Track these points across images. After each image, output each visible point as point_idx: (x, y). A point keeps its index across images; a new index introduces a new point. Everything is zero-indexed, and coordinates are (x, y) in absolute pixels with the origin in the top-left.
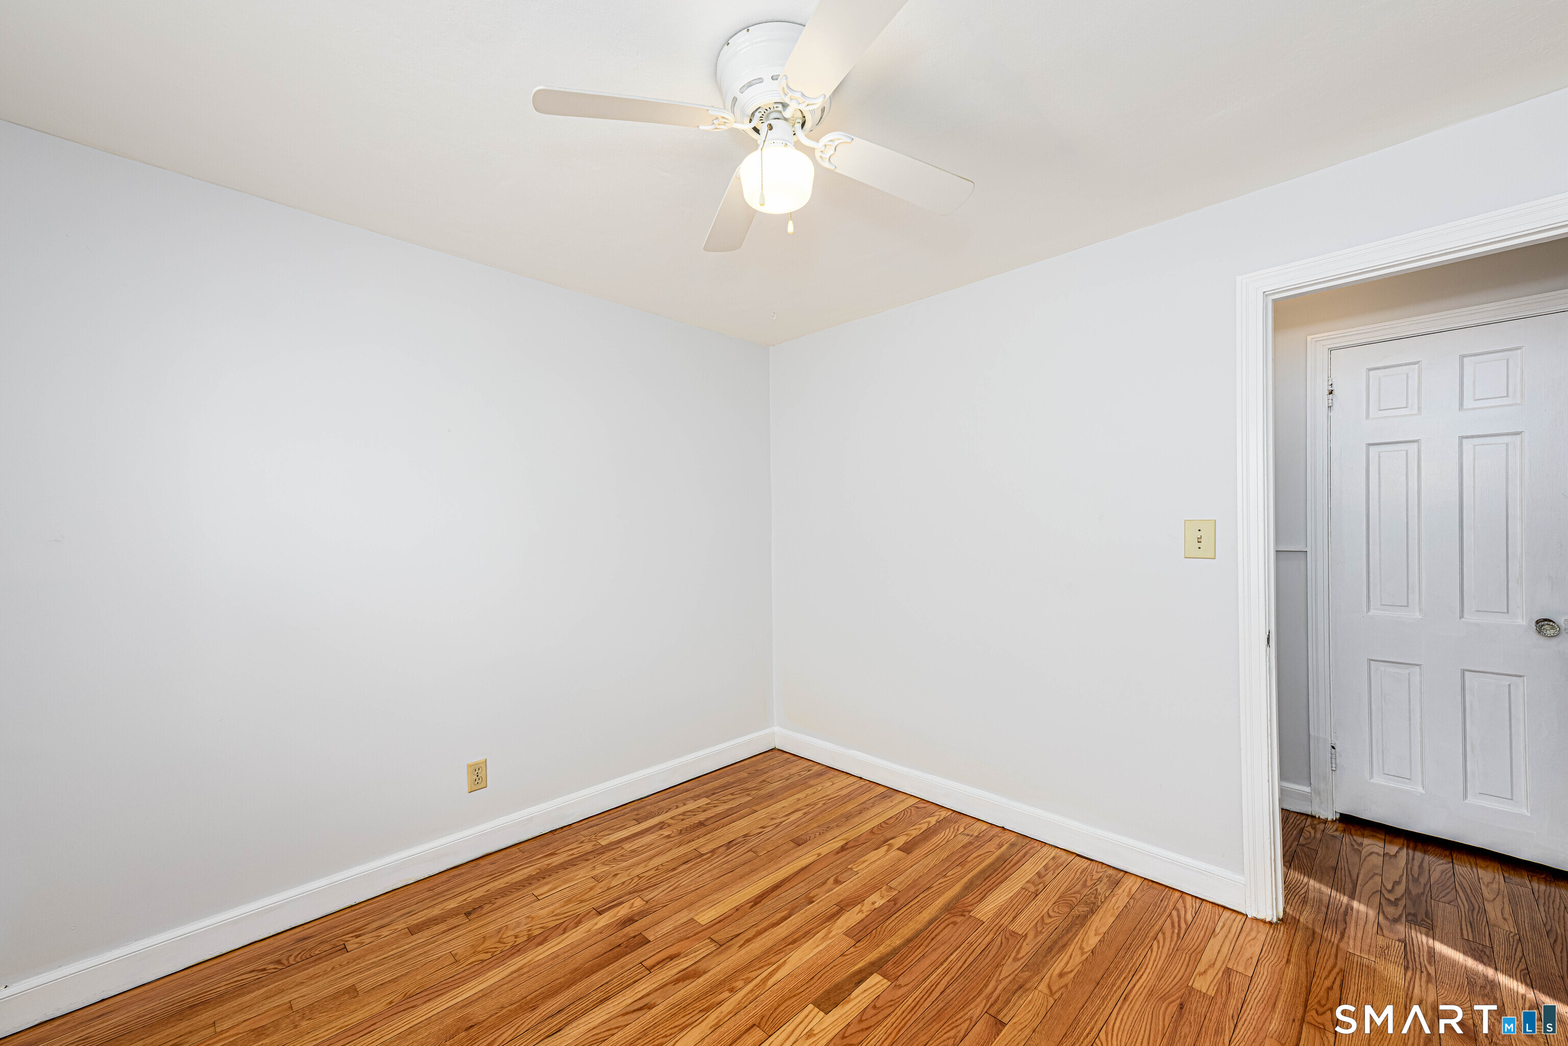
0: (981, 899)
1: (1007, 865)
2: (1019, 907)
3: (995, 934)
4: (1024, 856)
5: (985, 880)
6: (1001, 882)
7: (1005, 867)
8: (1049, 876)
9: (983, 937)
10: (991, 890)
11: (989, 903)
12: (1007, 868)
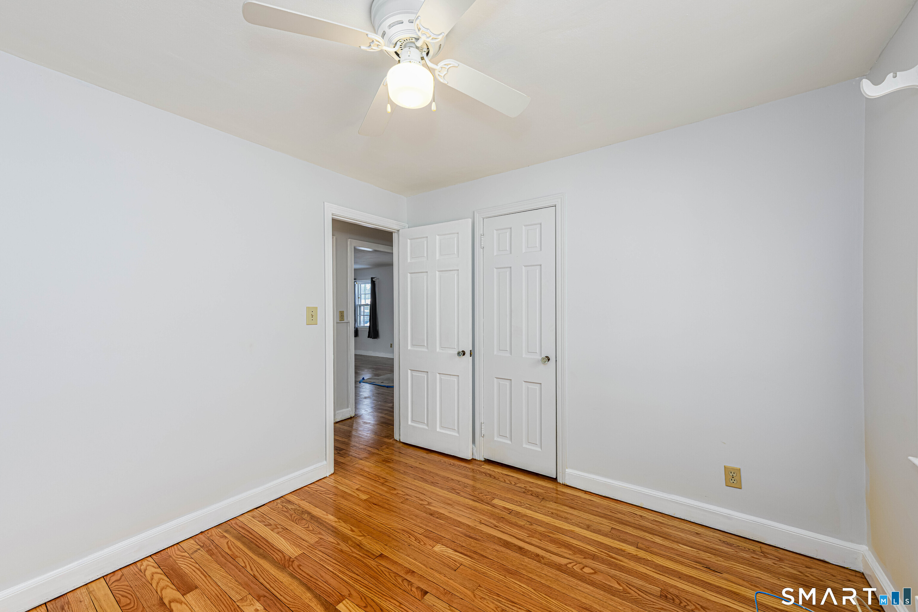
0: (280, 552)
1: (249, 536)
2: (295, 537)
3: (316, 549)
4: (243, 528)
5: (259, 547)
6: (267, 541)
7: (250, 537)
8: (271, 522)
9: (317, 554)
10: (272, 546)
11: (286, 549)
12: (253, 537)
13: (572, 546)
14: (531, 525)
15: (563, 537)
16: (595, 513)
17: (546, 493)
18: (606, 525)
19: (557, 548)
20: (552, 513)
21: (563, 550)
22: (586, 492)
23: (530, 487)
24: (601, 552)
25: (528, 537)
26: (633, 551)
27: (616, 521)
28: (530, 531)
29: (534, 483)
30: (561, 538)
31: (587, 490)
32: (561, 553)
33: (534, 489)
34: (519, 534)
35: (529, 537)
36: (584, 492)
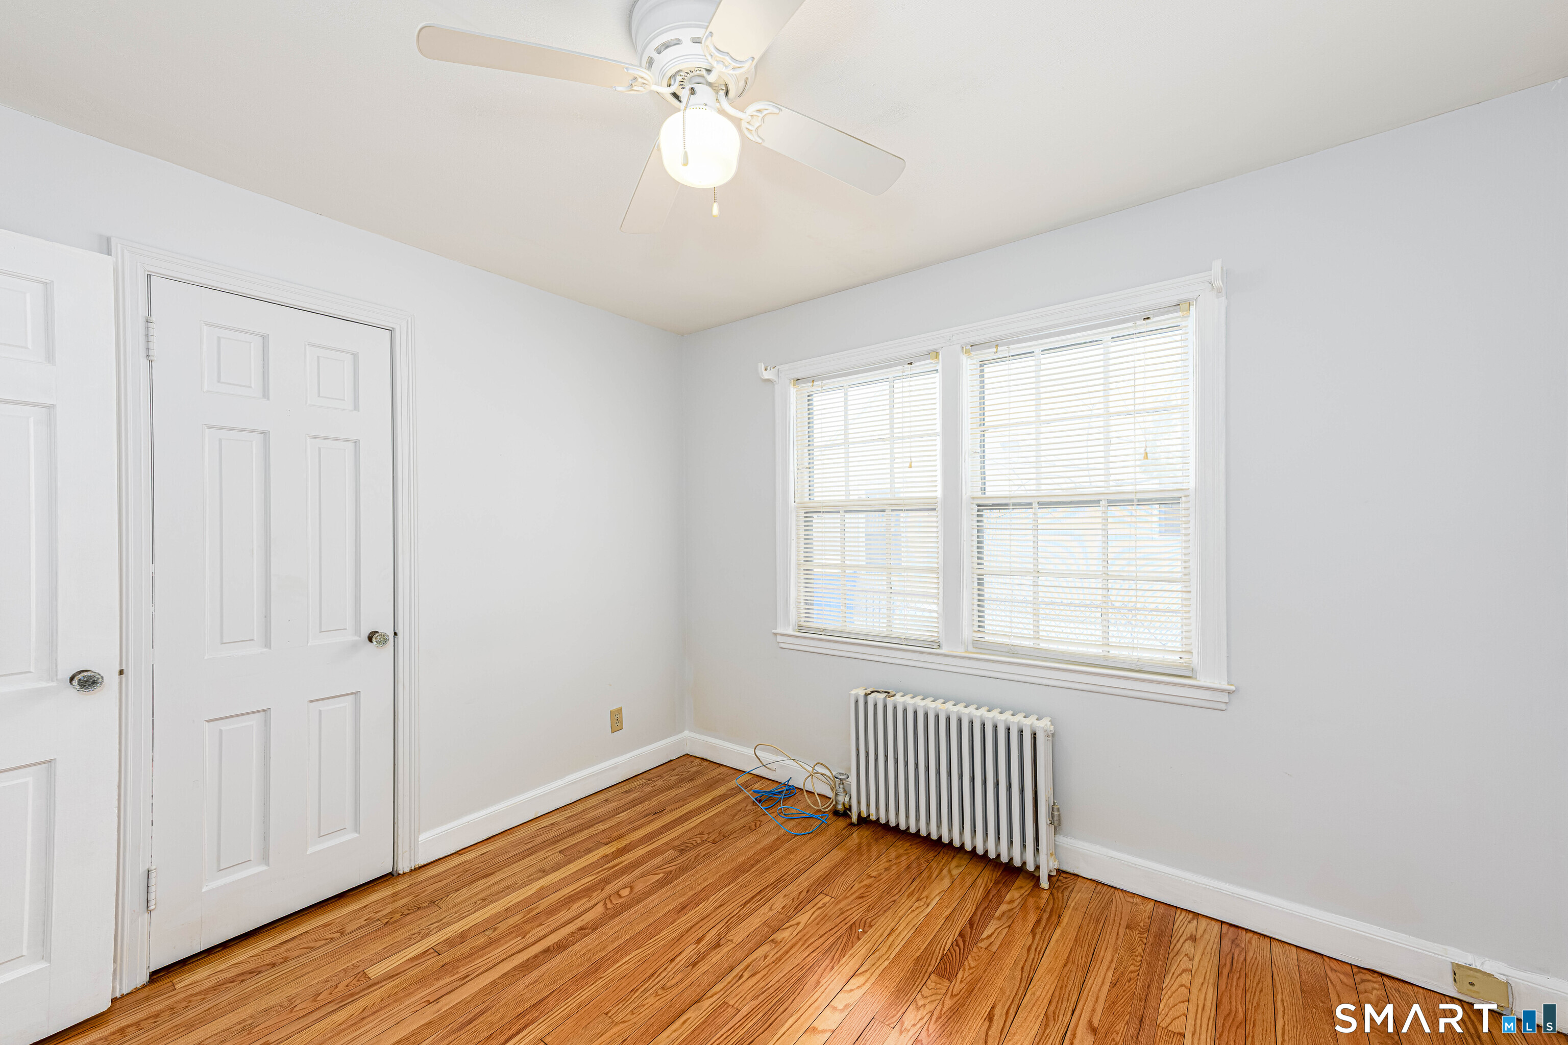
13: (572, 895)
14: (495, 929)
15: (548, 900)
16: (518, 857)
17: (417, 896)
18: (552, 855)
19: (570, 911)
20: (484, 900)
21: (575, 906)
22: (458, 853)
23: (377, 912)
24: (598, 873)
25: (523, 938)
26: (609, 849)
27: (549, 845)
28: (511, 933)
29: (367, 905)
30: (551, 901)
31: (458, 849)
32: (582, 909)
33: (387, 909)
34: (509, 948)
35: (525, 936)
36: (456, 855)
